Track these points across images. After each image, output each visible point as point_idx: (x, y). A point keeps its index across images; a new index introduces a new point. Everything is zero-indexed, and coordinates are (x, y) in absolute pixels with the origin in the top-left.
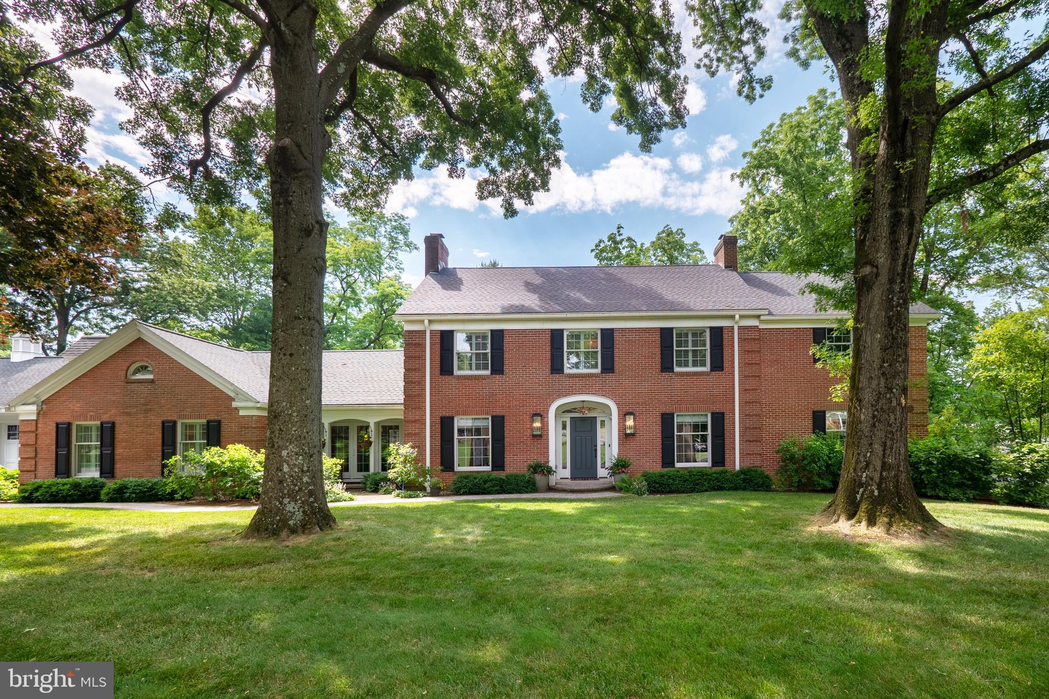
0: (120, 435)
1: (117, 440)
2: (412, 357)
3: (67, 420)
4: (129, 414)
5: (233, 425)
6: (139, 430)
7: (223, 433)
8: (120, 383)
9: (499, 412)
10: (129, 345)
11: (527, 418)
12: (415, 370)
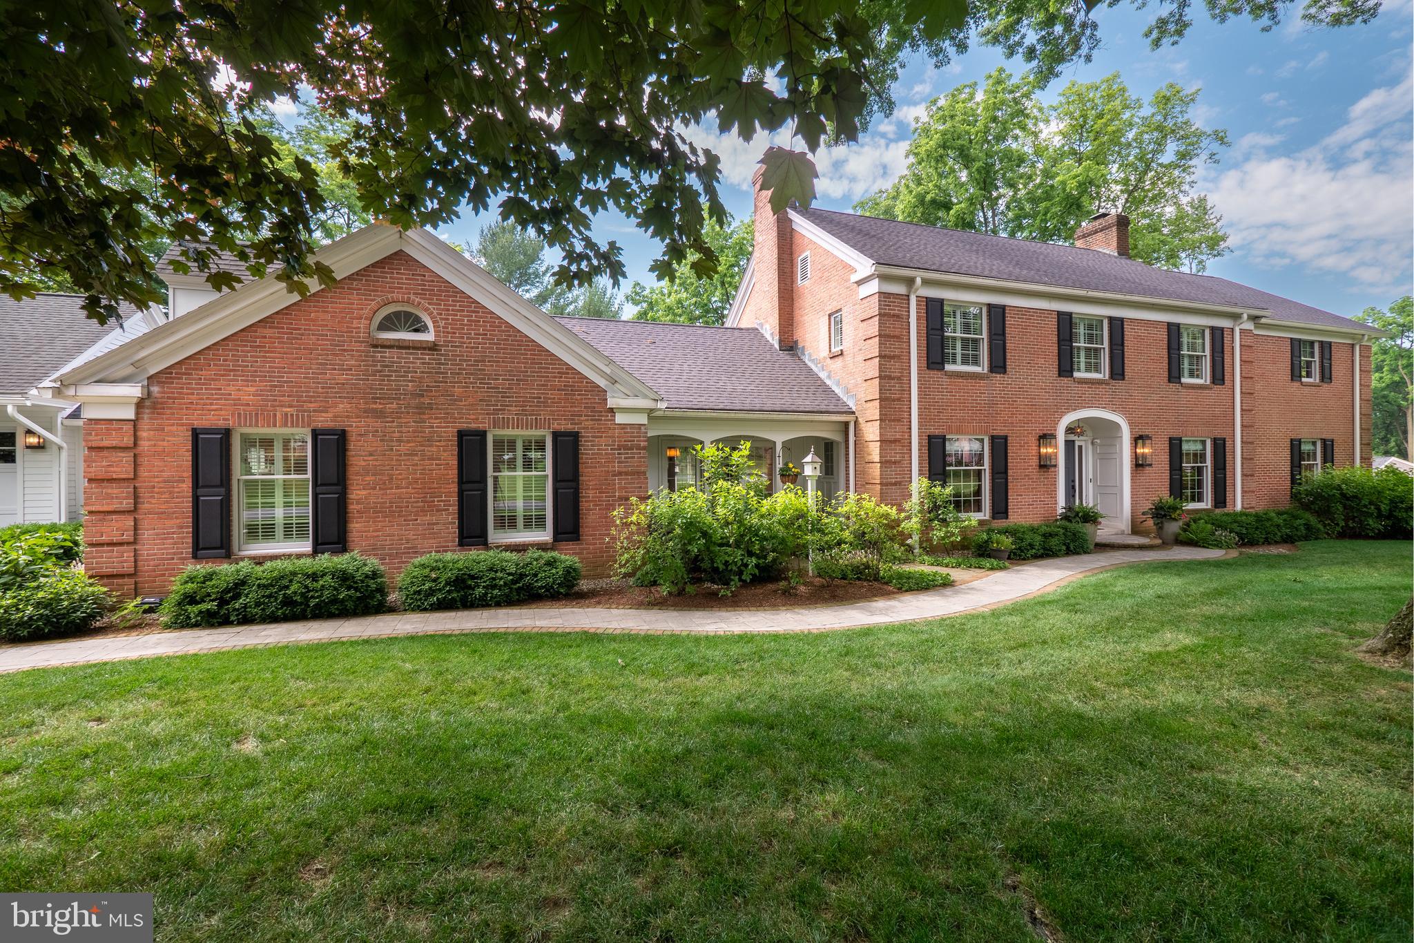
0: (359, 457)
1: (351, 471)
2: (889, 336)
3: (221, 424)
4: (379, 414)
5: (603, 441)
6: (403, 448)
7: (583, 458)
8: (355, 346)
9: (1000, 431)
10: (373, 265)
11: (1033, 441)
12: (893, 357)
